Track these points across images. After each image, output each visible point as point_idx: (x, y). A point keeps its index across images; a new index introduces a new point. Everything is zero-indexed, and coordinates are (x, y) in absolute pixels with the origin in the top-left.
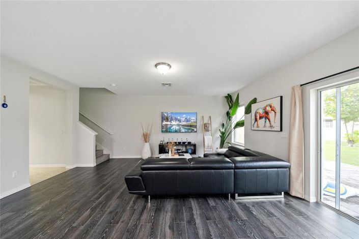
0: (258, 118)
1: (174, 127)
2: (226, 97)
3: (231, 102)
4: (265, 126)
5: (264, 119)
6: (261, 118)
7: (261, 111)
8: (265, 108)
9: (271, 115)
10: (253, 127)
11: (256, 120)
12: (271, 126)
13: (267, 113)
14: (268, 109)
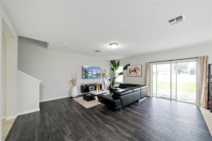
0: (131, 71)
1: (89, 75)
2: (111, 61)
3: (115, 64)
4: (134, 75)
5: (134, 72)
6: (132, 72)
7: (133, 69)
8: (135, 68)
9: (137, 71)
10: (129, 75)
11: (130, 72)
12: (137, 75)
13: (135, 70)
14: (136, 68)
